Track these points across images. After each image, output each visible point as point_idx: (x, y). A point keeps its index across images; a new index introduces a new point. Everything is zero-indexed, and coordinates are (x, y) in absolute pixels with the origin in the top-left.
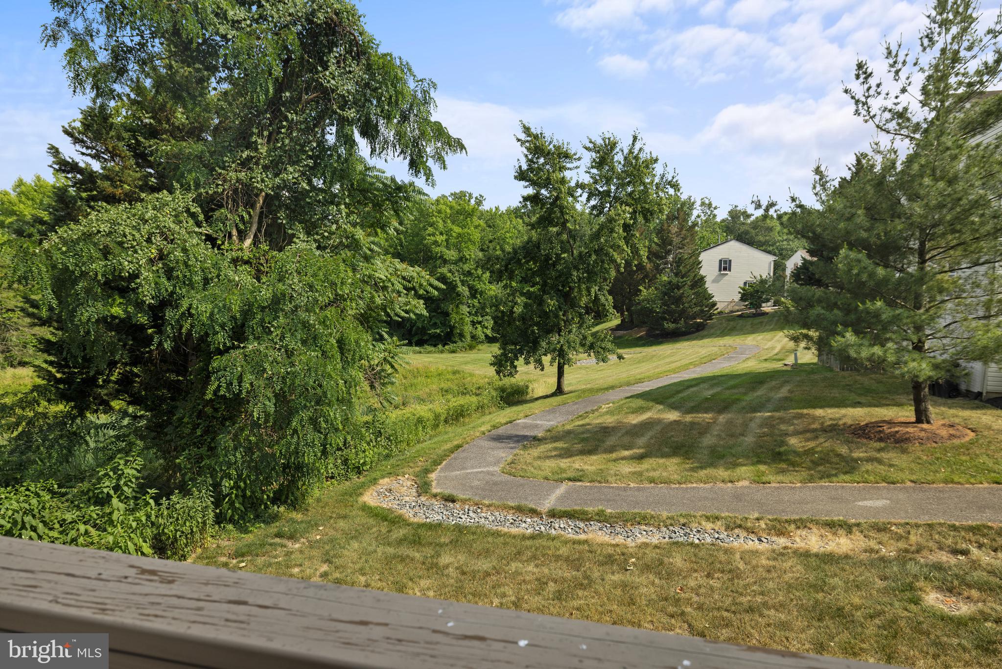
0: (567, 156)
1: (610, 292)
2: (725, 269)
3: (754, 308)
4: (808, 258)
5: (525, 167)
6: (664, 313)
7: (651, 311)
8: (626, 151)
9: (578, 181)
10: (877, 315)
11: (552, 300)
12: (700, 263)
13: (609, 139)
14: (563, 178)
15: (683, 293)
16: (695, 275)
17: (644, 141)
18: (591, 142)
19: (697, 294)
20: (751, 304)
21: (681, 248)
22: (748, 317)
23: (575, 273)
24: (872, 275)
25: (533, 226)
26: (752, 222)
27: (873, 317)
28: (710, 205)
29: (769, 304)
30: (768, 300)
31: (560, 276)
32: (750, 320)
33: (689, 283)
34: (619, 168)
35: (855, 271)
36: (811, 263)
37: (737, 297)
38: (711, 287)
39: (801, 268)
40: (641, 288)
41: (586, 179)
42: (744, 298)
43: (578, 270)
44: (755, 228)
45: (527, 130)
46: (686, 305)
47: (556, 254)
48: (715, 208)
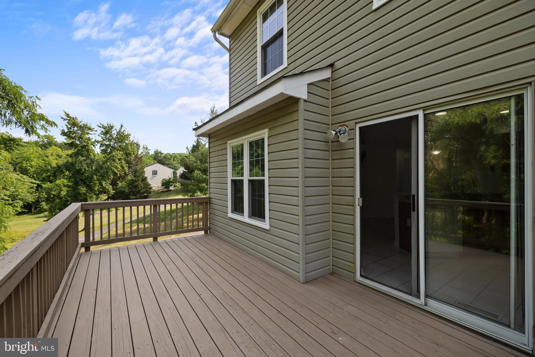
0: (90, 129)
1: (110, 184)
2: (155, 174)
3: (167, 188)
4: (185, 170)
5: (66, 130)
6: (130, 192)
7: (124, 192)
8: (118, 130)
9: (96, 140)
10: (204, 187)
11: (83, 188)
12: (145, 172)
13: (110, 124)
14: (89, 138)
15: (138, 184)
16: (143, 177)
17: (126, 128)
18: (101, 124)
19: (144, 184)
20: (166, 187)
21: (136, 166)
22: (165, 192)
23: (95, 177)
24: (202, 177)
25: (71, 156)
26: (163, 157)
27: (203, 188)
28: (147, 148)
29: (172, 187)
30: (172, 185)
31: (87, 178)
32: (166, 193)
33: (140, 180)
34: (114, 136)
35: (198, 176)
36: (185, 172)
37: (160, 185)
38: (149, 181)
39: (182, 174)
40: (118, 182)
41: (99, 139)
42: (163, 185)
43: (96, 176)
44: (165, 158)
45: (68, 115)
46: (140, 188)
47: (85, 169)
48: (149, 150)
